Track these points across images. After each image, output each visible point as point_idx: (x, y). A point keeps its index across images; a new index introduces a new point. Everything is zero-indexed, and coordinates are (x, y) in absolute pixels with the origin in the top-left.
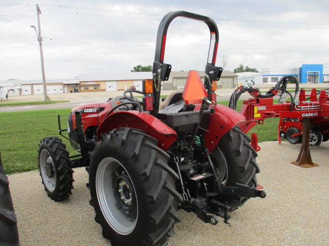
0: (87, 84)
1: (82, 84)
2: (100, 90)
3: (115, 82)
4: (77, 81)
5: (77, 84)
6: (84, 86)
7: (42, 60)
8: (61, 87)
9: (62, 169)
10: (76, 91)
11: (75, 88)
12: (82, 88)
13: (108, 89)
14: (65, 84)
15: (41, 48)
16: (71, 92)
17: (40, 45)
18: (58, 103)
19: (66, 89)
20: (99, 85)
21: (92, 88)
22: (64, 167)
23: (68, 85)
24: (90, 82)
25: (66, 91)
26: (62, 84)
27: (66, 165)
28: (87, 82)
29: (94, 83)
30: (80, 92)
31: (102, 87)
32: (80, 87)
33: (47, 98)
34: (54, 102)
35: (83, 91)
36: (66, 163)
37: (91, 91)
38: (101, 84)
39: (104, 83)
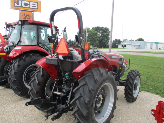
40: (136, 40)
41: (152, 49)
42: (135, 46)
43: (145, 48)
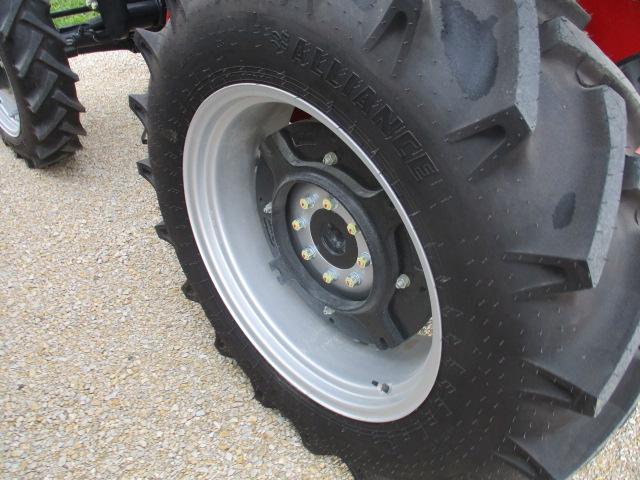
9: (30, 69)
22: (35, 60)
27: (44, 55)
36: (41, 46)
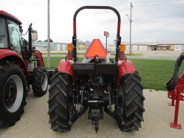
0: (162, 45)
1: (159, 45)
2: (170, 50)
3: (182, 45)
4: (156, 44)
5: (156, 46)
6: (160, 47)
7: (131, 32)
8: (147, 47)
10: (155, 49)
11: (155, 48)
12: (159, 48)
13: (175, 49)
14: (149, 45)
15: (131, 26)
16: (152, 50)
17: (131, 24)
18: (136, 55)
19: (150, 48)
20: (170, 47)
21: (165, 48)
23: (151, 46)
24: (164, 44)
25: (149, 49)
26: (147, 45)
28: (163, 44)
29: (167, 45)
30: (157, 50)
31: (171, 48)
32: (158, 47)
33: (131, 52)
34: (133, 55)
35: (159, 50)
37: (164, 50)
38: (171, 46)
39: (173, 45)
40: (45, 41)
41: (62, 50)
42: (45, 48)
43: (56, 50)
